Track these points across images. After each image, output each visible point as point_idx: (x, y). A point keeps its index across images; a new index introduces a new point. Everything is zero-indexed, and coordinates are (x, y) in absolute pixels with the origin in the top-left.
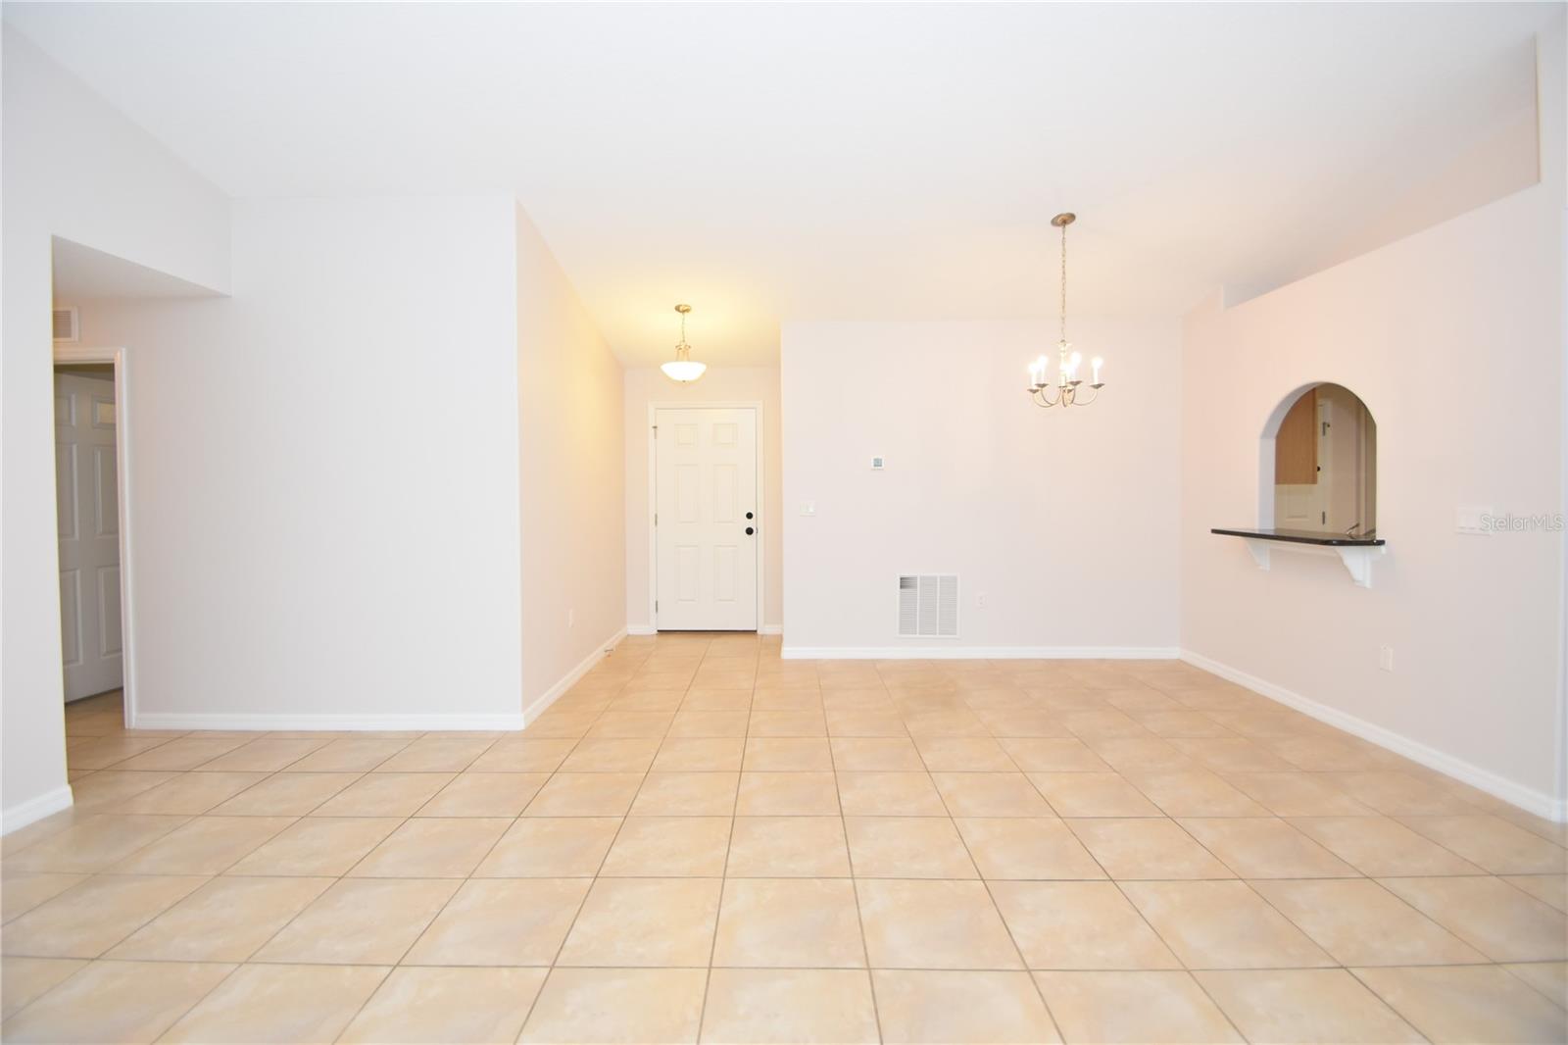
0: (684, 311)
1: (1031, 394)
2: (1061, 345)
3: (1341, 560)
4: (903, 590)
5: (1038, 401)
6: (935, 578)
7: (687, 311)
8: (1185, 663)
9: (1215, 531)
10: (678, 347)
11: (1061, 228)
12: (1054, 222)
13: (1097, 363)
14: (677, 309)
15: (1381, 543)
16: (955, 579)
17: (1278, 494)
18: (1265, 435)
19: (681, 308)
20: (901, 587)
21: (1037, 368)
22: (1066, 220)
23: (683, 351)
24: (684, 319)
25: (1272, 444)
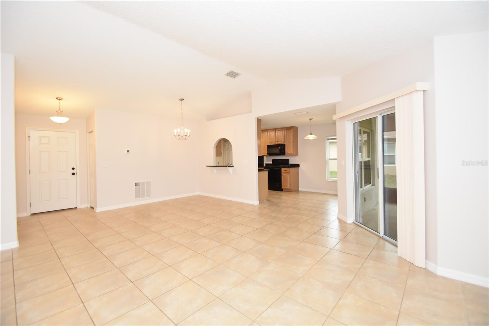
0: (60, 100)
1: (175, 136)
2: (182, 127)
3: (228, 170)
4: (136, 186)
5: (177, 138)
6: (145, 182)
7: (61, 99)
8: (199, 195)
9: (207, 166)
10: (58, 112)
11: (181, 101)
12: (179, 100)
13: (189, 131)
14: (57, 98)
15: (233, 166)
16: (150, 182)
17: (216, 158)
18: (214, 147)
19: (58, 98)
20: (135, 185)
21: (176, 131)
22: (182, 100)
23: (59, 113)
24: (60, 102)
25: (215, 149)
